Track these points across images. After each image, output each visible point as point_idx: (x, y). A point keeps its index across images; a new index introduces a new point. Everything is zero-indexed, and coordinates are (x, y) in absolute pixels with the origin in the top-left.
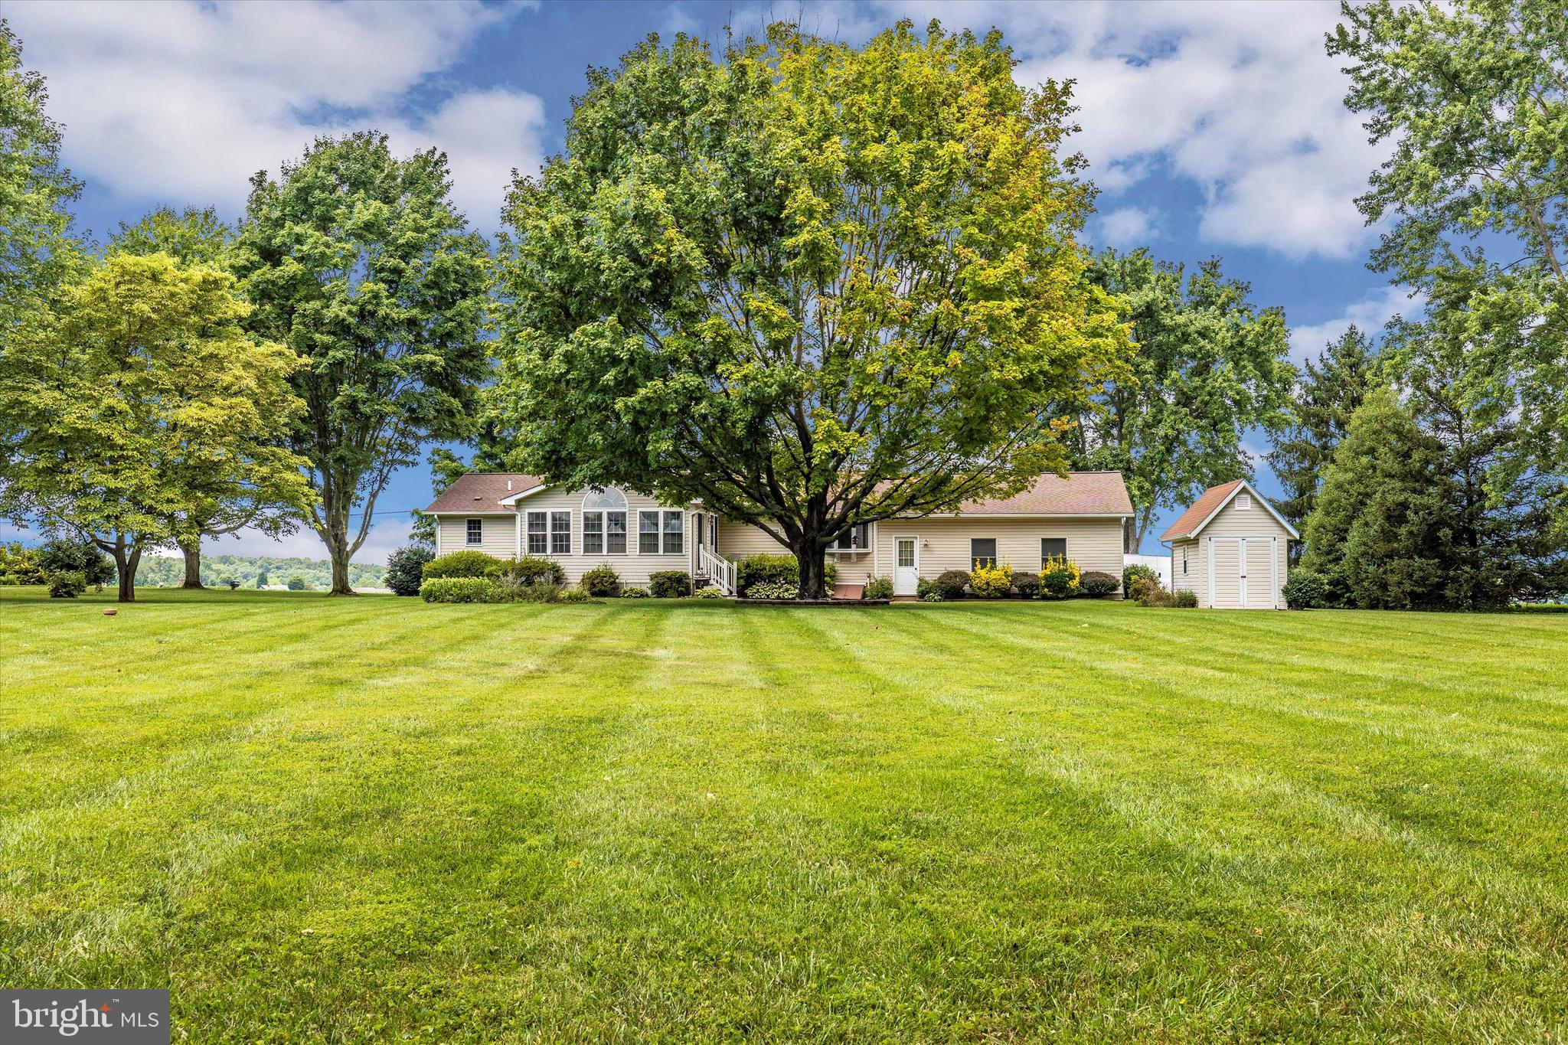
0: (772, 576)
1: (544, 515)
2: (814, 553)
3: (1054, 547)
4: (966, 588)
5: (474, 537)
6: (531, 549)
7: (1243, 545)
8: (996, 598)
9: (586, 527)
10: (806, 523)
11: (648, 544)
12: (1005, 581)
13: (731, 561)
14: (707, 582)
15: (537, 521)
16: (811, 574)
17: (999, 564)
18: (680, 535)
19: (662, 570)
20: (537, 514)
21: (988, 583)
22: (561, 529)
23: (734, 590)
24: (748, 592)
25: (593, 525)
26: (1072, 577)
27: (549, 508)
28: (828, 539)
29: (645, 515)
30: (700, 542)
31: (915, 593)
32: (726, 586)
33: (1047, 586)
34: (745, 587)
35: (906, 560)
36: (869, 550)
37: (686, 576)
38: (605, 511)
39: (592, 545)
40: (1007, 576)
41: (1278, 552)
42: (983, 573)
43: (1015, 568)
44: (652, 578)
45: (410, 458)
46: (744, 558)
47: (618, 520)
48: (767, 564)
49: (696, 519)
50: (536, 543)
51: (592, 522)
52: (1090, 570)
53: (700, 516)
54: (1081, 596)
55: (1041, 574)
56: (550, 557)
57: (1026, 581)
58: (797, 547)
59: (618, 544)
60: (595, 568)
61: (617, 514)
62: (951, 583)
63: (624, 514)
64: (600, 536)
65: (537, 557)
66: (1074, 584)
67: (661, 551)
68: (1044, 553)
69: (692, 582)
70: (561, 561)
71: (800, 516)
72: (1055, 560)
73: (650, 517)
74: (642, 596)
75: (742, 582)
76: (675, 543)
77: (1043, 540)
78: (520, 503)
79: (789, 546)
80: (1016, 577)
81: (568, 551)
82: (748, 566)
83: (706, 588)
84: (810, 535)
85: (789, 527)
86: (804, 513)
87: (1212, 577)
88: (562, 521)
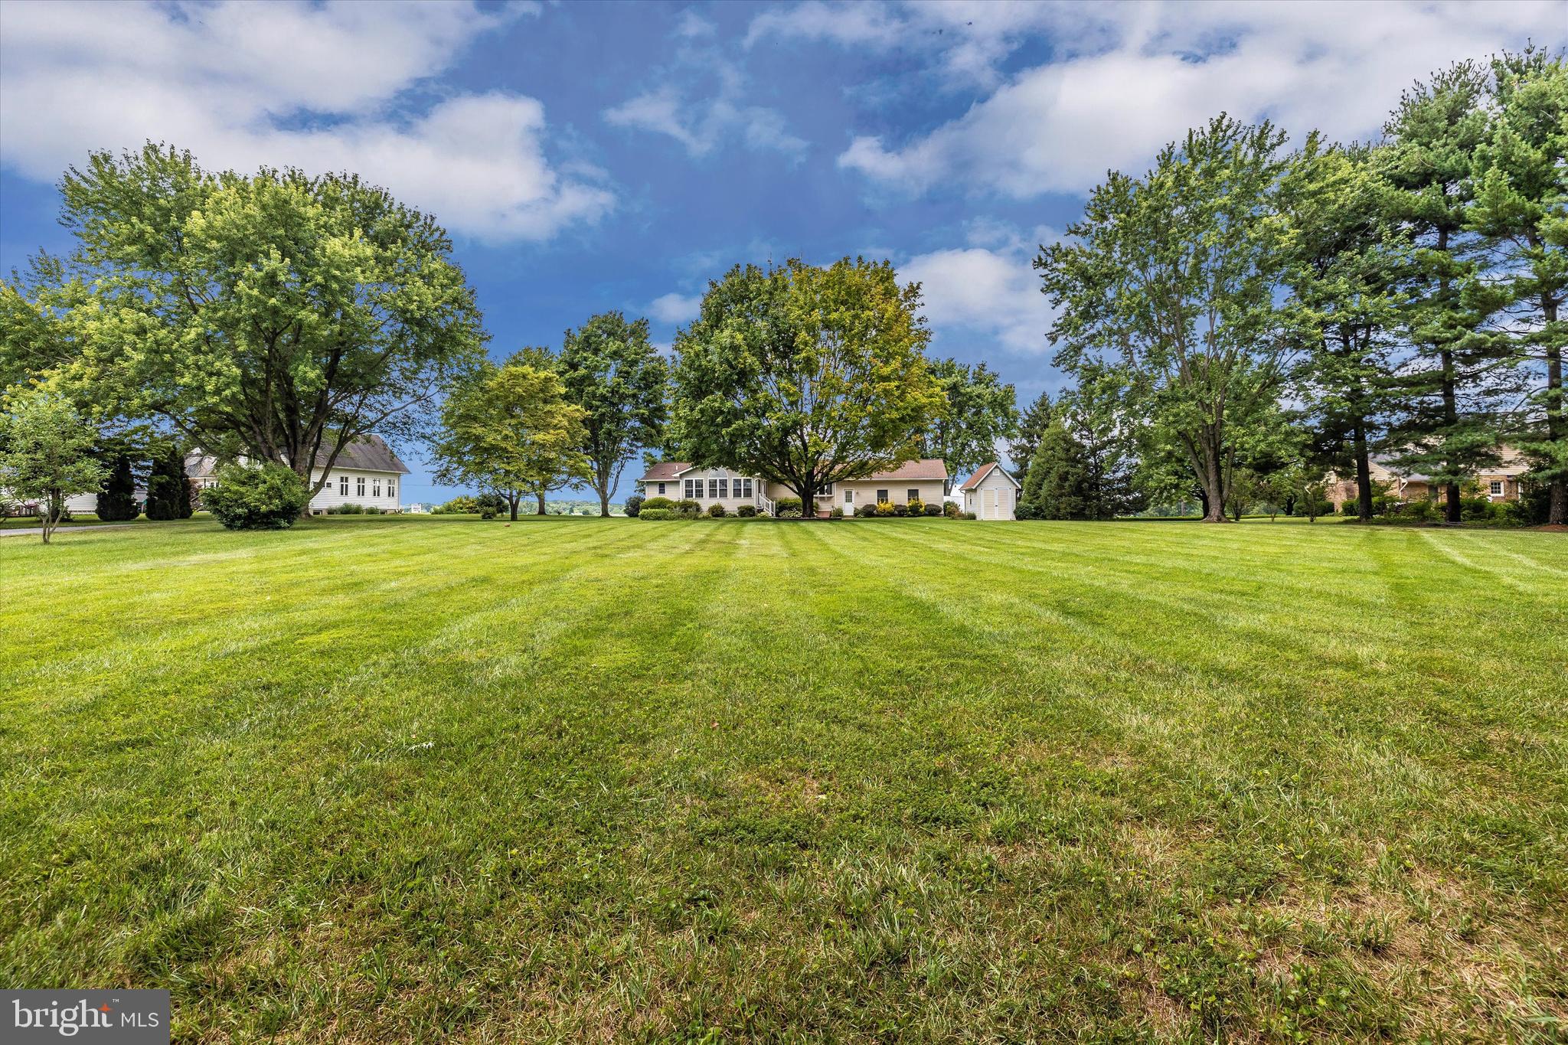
0: (791, 507)
1: (692, 481)
2: (809, 497)
3: (913, 494)
4: (875, 512)
5: (662, 491)
6: (687, 496)
7: (996, 491)
8: (888, 516)
9: (710, 486)
10: (805, 483)
11: (737, 493)
12: (892, 508)
13: (773, 501)
14: (762, 510)
15: (689, 483)
16: (807, 506)
17: (889, 501)
18: (751, 489)
19: (743, 505)
20: (689, 480)
21: (884, 510)
22: (699, 487)
23: (774, 514)
24: (780, 514)
26: (921, 506)
27: (694, 478)
28: (815, 490)
29: (735, 481)
30: (759, 492)
31: (853, 514)
32: (771, 512)
33: (910, 511)
34: (779, 512)
35: (849, 499)
36: (833, 495)
37: (753, 507)
38: (718, 479)
39: (713, 494)
40: (893, 506)
41: (1011, 494)
42: (882, 505)
43: (896, 503)
44: (739, 508)
45: (634, 456)
46: (779, 500)
47: (724, 483)
48: (789, 502)
49: (757, 482)
50: (689, 494)
51: (713, 484)
52: (929, 503)
53: (759, 481)
54: (925, 515)
55: (907, 505)
56: (694, 499)
57: (901, 508)
58: (802, 494)
59: (724, 493)
60: (714, 504)
61: (723, 480)
62: (868, 509)
63: (726, 480)
64: (716, 490)
65: (689, 499)
66: (922, 509)
67: (742, 497)
68: (909, 496)
69: (756, 510)
70: (699, 501)
71: (803, 480)
72: (914, 499)
73: (737, 482)
74: (734, 516)
75: (778, 510)
76: (748, 493)
77: (909, 490)
78: (681, 476)
79: (798, 494)
80: (897, 507)
81: (702, 496)
82: (780, 503)
83: (762, 513)
84: (807, 489)
85: (798, 486)
87: (983, 506)
88: (699, 484)
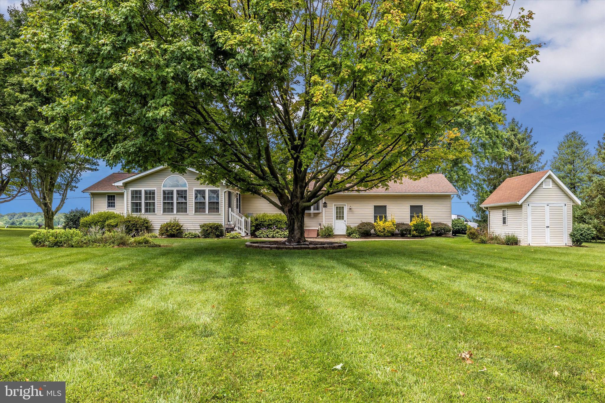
0: (269, 225)
1: (140, 191)
2: (298, 213)
3: (416, 210)
4: (372, 231)
5: (111, 204)
6: (133, 211)
7: (547, 208)
8: (388, 237)
9: (164, 198)
10: (293, 194)
11: (200, 207)
12: (393, 227)
13: (247, 217)
14: (233, 229)
15: (136, 195)
16: (296, 227)
17: (389, 218)
18: (218, 203)
19: (207, 222)
20: (136, 191)
21: (384, 229)
22: (150, 199)
23: (249, 232)
24: (257, 233)
25: (168, 197)
26: (428, 225)
27: (143, 188)
28: (308, 204)
29: (198, 192)
30: (229, 206)
31: (345, 234)
32: (244, 230)
33: (414, 230)
34: (255, 231)
35: (340, 216)
36: (320, 211)
37: (221, 226)
38: (175, 190)
39: (168, 208)
40: (394, 225)
41: (567, 213)
42: (381, 223)
43: (396, 221)
44: (201, 226)
45: (94, 167)
46: (255, 216)
47: (182, 194)
48: (267, 219)
49: (227, 194)
50: (136, 207)
51: (168, 195)
52: (436, 221)
53: (229, 193)
54: (432, 235)
55: (411, 224)
56: (143, 215)
57: (404, 227)
58: (286, 209)
59: (182, 208)
60: (168, 221)
61: (182, 191)
62: (365, 228)
63: (186, 191)
64: (172, 203)
65: (135, 215)
66: (429, 229)
67: (207, 212)
68: (411, 212)
69: (224, 229)
70: (150, 217)
71: (288, 189)
72: (418, 217)
73: (201, 193)
74: (195, 237)
75: (253, 228)
76: (214, 207)
77: (411, 206)
78: (126, 185)
79: (282, 209)
80: (398, 225)
81: (154, 211)
82: (256, 220)
83: (232, 233)
84: (295, 201)
85: (281, 197)
86: (291, 188)
87: (530, 228)
88: (150, 195)
